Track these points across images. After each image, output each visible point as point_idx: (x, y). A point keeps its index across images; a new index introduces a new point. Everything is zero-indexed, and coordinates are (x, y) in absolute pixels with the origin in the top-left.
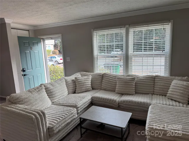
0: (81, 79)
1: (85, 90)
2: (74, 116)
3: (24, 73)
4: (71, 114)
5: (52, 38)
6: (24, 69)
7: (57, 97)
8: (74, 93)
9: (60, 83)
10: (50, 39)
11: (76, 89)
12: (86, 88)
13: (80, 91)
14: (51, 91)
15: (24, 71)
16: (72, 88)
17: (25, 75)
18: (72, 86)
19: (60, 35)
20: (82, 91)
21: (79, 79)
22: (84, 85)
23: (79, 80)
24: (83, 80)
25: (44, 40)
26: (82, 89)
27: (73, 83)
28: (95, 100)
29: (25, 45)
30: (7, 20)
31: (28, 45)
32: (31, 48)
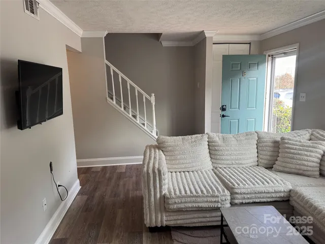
0: (293, 145)
1: (296, 171)
2: (219, 204)
3: (224, 113)
4: (213, 196)
5: (286, 54)
6: (224, 107)
7: (225, 162)
8: (270, 168)
9: (241, 140)
10: (283, 55)
11: (276, 162)
12: (298, 167)
13: (281, 169)
14: (216, 148)
15: (223, 109)
16: (269, 157)
17: (223, 116)
18: (269, 153)
19: (296, 46)
20: (286, 169)
21: (288, 143)
22: (293, 158)
23: (287, 145)
24: (298, 147)
25: (273, 57)
26: (288, 165)
27: (274, 147)
28: (294, 198)
29: (233, 69)
30: (207, 33)
31: (239, 69)
32: (243, 73)
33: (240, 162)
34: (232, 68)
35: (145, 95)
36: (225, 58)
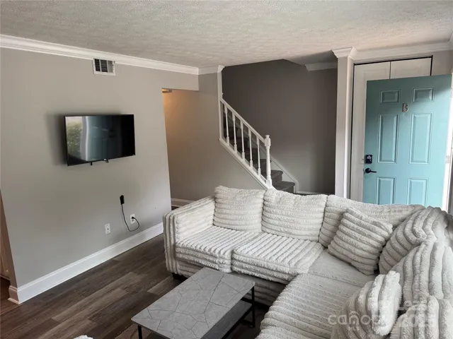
2: (217, 265)
3: (368, 166)
4: (212, 256)
6: (369, 158)
15: (368, 161)
29: (385, 101)
30: (338, 52)
31: (396, 99)
32: (404, 107)
33: (290, 231)
34: (383, 99)
35: (259, 136)
36: (370, 84)
